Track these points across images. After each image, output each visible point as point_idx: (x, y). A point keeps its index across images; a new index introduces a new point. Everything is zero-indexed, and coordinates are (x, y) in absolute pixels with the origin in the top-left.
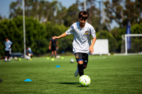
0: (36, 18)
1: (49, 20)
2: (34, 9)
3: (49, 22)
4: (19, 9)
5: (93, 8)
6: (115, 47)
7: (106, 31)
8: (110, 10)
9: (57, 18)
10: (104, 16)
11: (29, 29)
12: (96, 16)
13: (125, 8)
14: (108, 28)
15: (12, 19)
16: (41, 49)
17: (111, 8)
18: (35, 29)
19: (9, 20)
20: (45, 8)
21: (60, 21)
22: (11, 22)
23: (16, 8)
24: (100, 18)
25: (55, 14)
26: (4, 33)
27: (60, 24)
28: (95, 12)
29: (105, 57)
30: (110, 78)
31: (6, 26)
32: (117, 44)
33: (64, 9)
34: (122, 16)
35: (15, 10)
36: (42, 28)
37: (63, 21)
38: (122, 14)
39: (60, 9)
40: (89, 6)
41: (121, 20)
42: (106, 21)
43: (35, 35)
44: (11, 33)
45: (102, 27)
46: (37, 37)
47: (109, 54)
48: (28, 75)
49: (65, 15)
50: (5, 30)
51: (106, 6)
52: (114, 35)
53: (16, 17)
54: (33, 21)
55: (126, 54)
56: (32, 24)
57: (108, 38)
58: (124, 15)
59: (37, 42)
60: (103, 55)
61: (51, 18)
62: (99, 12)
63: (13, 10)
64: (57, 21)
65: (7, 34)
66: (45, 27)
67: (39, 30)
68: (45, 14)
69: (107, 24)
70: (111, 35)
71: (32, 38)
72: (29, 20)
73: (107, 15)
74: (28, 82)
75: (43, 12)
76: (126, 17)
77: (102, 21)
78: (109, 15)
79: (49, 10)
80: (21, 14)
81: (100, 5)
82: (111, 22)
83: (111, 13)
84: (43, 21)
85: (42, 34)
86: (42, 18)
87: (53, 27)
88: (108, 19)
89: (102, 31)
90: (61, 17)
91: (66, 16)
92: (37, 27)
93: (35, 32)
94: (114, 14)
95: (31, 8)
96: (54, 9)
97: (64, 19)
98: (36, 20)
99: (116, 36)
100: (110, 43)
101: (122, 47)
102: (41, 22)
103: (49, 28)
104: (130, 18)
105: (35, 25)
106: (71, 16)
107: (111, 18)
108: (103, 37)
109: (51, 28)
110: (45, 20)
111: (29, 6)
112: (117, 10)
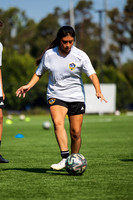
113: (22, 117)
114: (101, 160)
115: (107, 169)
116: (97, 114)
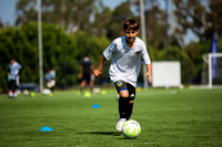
0: (60, 26)
1: (82, 28)
2: (57, 11)
3: (82, 33)
4: (32, 11)
5: (156, 9)
6: (192, 75)
7: (176, 49)
8: (184, 12)
9: (94, 25)
10: (173, 23)
11: (49, 43)
12: (160, 22)
13: (208, 10)
14: (180, 43)
15: (20, 27)
16: (68, 77)
17: (186, 10)
18: (58, 43)
19: (15, 29)
20: (75, 9)
21: (100, 31)
22: (17, 33)
23: (27, 8)
24: (167, 26)
25: (92, 19)
26: (6, 50)
27: (99, 36)
28: (158, 16)
29: (174, 92)
30: (182, 126)
31: (9, 40)
32: (195, 70)
33: (106, 10)
34: (204, 23)
35: (25, 12)
36: (69, 42)
37: (104, 31)
38: (203, 19)
39: (100, 10)
40: (149, 7)
41: (202, 30)
42: (177, 31)
43: (57, 54)
44: (18, 50)
45: (170, 41)
46: (61, 56)
47: (182, 87)
48: (47, 121)
49: (107, 20)
50: (8, 46)
51: (177, 6)
52: (190, 55)
53: (26, 23)
54: (55, 31)
55: (210, 86)
56: (54, 36)
57: (181, 59)
58: (207, 21)
59: (61, 65)
60: (172, 88)
61: (86, 26)
62: (165, 17)
63: (21, 13)
64: (95, 30)
65: (11, 51)
66: (74, 40)
67: (65, 45)
68: (76, 19)
69: (178, 36)
70: (185, 55)
71: (53, 60)
72: (48, 29)
73: (179, 22)
74: (46, 133)
75: (72, 15)
76: (210, 24)
77: (170, 32)
78: (183, 21)
79: (81, 13)
80: (36, 18)
81: (167, 5)
82: (184, 32)
83: (185, 17)
84: (72, 30)
85: (70, 52)
86: (70, 25)
87: (89, 41)
88: (181, 28)
89: (170, 48)
90: (101, 24)
91: (110, 23)
92: (61, 41)
93: (59, 48)
94: (190, 20)
95: (51, 9)
96: (90, 12)
97: (107, 27)
98: (60, 30)
99: (194, 56)
100: (183, 68)
101: (203, 74)
102: (68, 33)
103: (81, 43)
104: (217, 27)
105: (58, 37)
106: (119, 22)
107: (186, 26)
108: (171, 57)
109: (84, 43)
110: (75, 29)
111: (48, 5)
112: (195, 12)
113: (97, 90)
114: (165, 126)
115: (170, 133)
116: (164, 88)
